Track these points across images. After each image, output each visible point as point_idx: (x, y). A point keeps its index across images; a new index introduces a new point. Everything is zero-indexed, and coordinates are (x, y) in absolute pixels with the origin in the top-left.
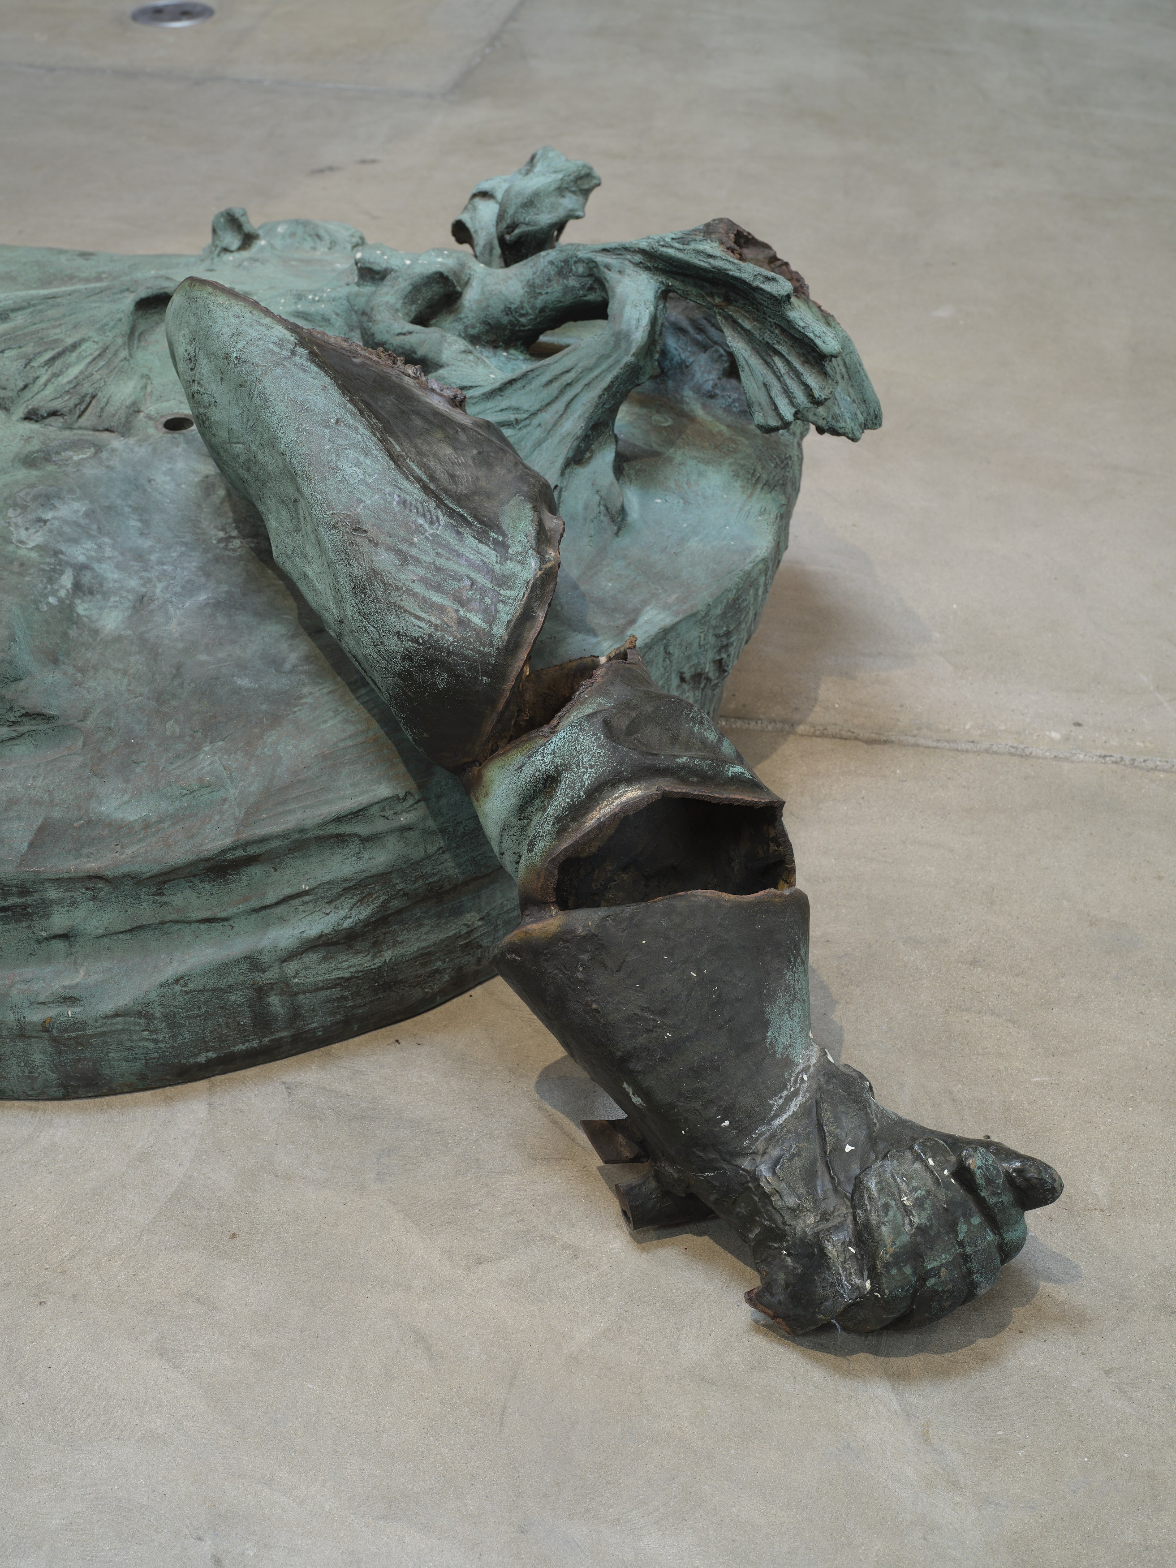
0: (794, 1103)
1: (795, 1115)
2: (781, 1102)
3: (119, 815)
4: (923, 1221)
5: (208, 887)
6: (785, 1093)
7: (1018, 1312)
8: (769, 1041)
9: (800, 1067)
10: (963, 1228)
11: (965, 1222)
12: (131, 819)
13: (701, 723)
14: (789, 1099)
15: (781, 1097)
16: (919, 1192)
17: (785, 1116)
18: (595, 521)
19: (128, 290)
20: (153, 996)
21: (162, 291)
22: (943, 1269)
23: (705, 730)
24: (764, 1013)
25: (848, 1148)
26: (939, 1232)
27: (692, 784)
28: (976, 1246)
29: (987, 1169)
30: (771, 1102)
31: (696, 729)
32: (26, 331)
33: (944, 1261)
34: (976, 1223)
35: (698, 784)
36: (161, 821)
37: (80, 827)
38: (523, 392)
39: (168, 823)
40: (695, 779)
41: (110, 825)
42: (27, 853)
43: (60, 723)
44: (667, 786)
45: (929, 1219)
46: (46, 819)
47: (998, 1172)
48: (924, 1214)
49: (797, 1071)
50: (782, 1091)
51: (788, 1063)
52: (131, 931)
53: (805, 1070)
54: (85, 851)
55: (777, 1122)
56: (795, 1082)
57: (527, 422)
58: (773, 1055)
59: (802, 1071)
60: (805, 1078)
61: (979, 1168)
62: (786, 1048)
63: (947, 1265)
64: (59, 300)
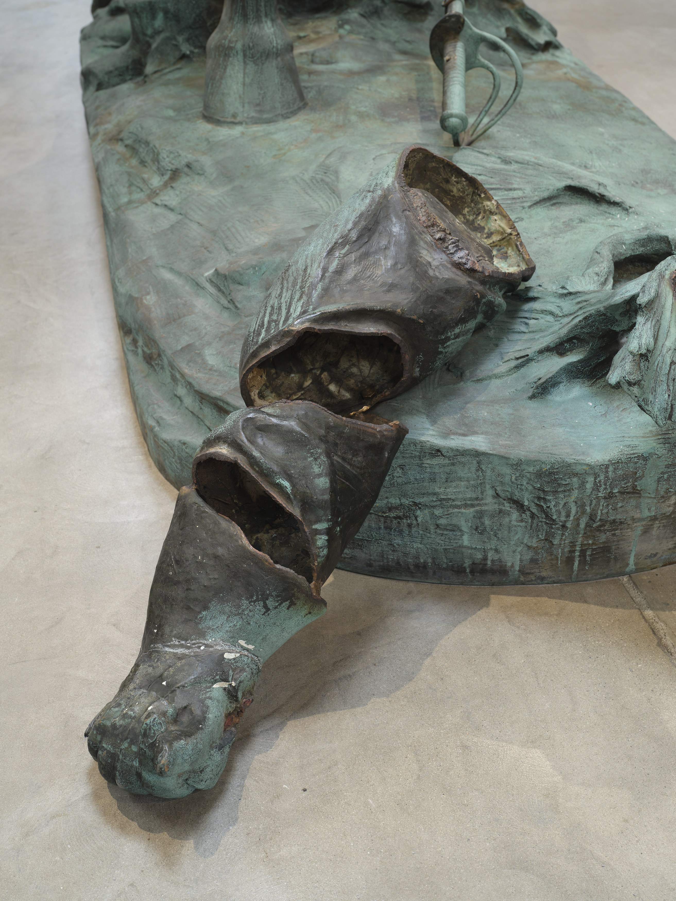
0: (182, 650)
1: (175, 654)
2: (177, 643)
3: (208, 358)
4: (118, 724)
5: (215, 413)
6: (183, 642)
7: (165, 835)
8: (201, 616)
9: (206, 642)
10: (125, 745)
11: (128, 743)
12: (210, 362)
13: (316, 459)
14: (182, 646)
15: (179, 642)
16: (132, 713)
17: (172, 650)
18: (528, 385)
19: (572, 178)
20: (176, 443)
21: (585, 187)
22: (105, 752)
23: (316, 464)
24: (210, 602)
25: (164, 683)
26: (118, 735)
27: (255, 470)
28: (125, 759)
29: (150, 729)
30: (173, 639)
31: (309, 459)
32: (508, 173)
33: (108, 749)
34: (134, 750)
35: (257, 472)
36: (216, 371)
37: (196, 353)
38: (570, 302)
39: (217, 374)
40: (257, 469)
41: (203, 359)
42: (178, 351)
43: (238, 311)
44: (241, 460)
45: (121, 726)
46: (194, 343)
47: (154, 736)
48: (121, 722)
49: (202, 641)
50: (182, 640)
51: (202, 634)
52: (192, 412)
53: (206, 646)
54: (190, 364)
55: (167, 649)
56: (194, 644)
57: (559, 319)
58: (197, 624)
59: (204, 644)
60: (202, 648)
61: (146, 724)
62: (209, 628)
63: (108, 752)
64: (541, 168)
